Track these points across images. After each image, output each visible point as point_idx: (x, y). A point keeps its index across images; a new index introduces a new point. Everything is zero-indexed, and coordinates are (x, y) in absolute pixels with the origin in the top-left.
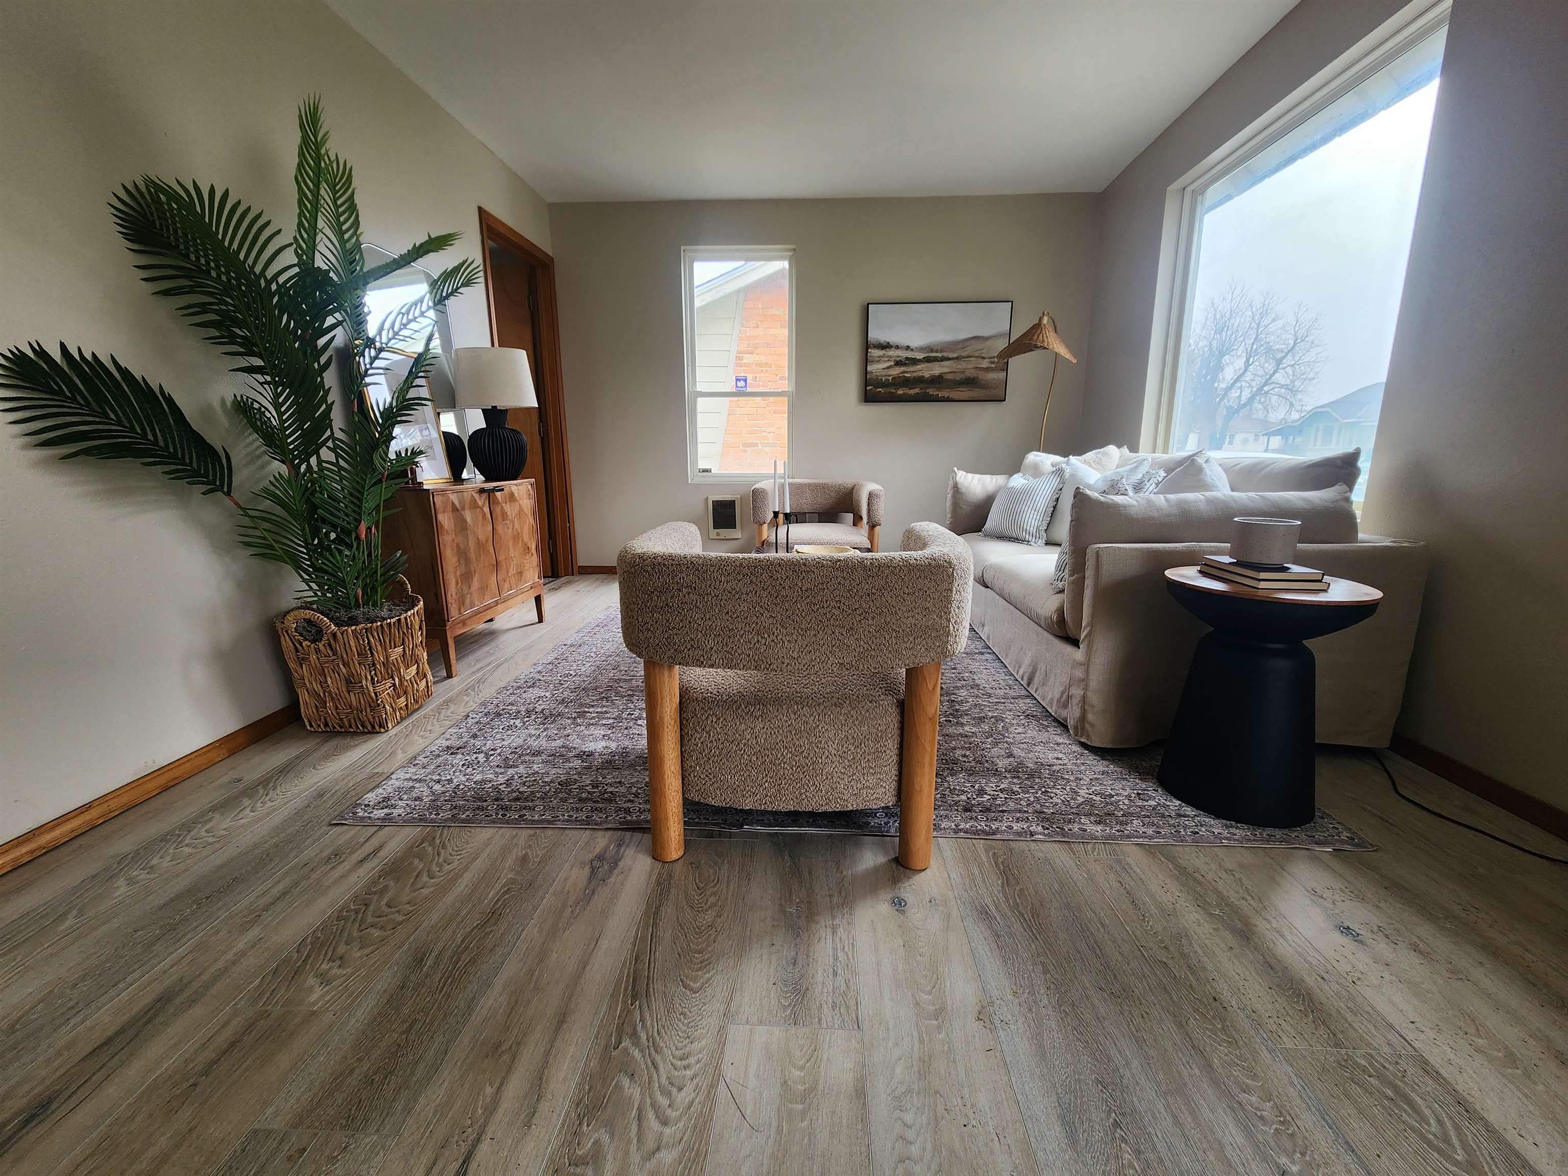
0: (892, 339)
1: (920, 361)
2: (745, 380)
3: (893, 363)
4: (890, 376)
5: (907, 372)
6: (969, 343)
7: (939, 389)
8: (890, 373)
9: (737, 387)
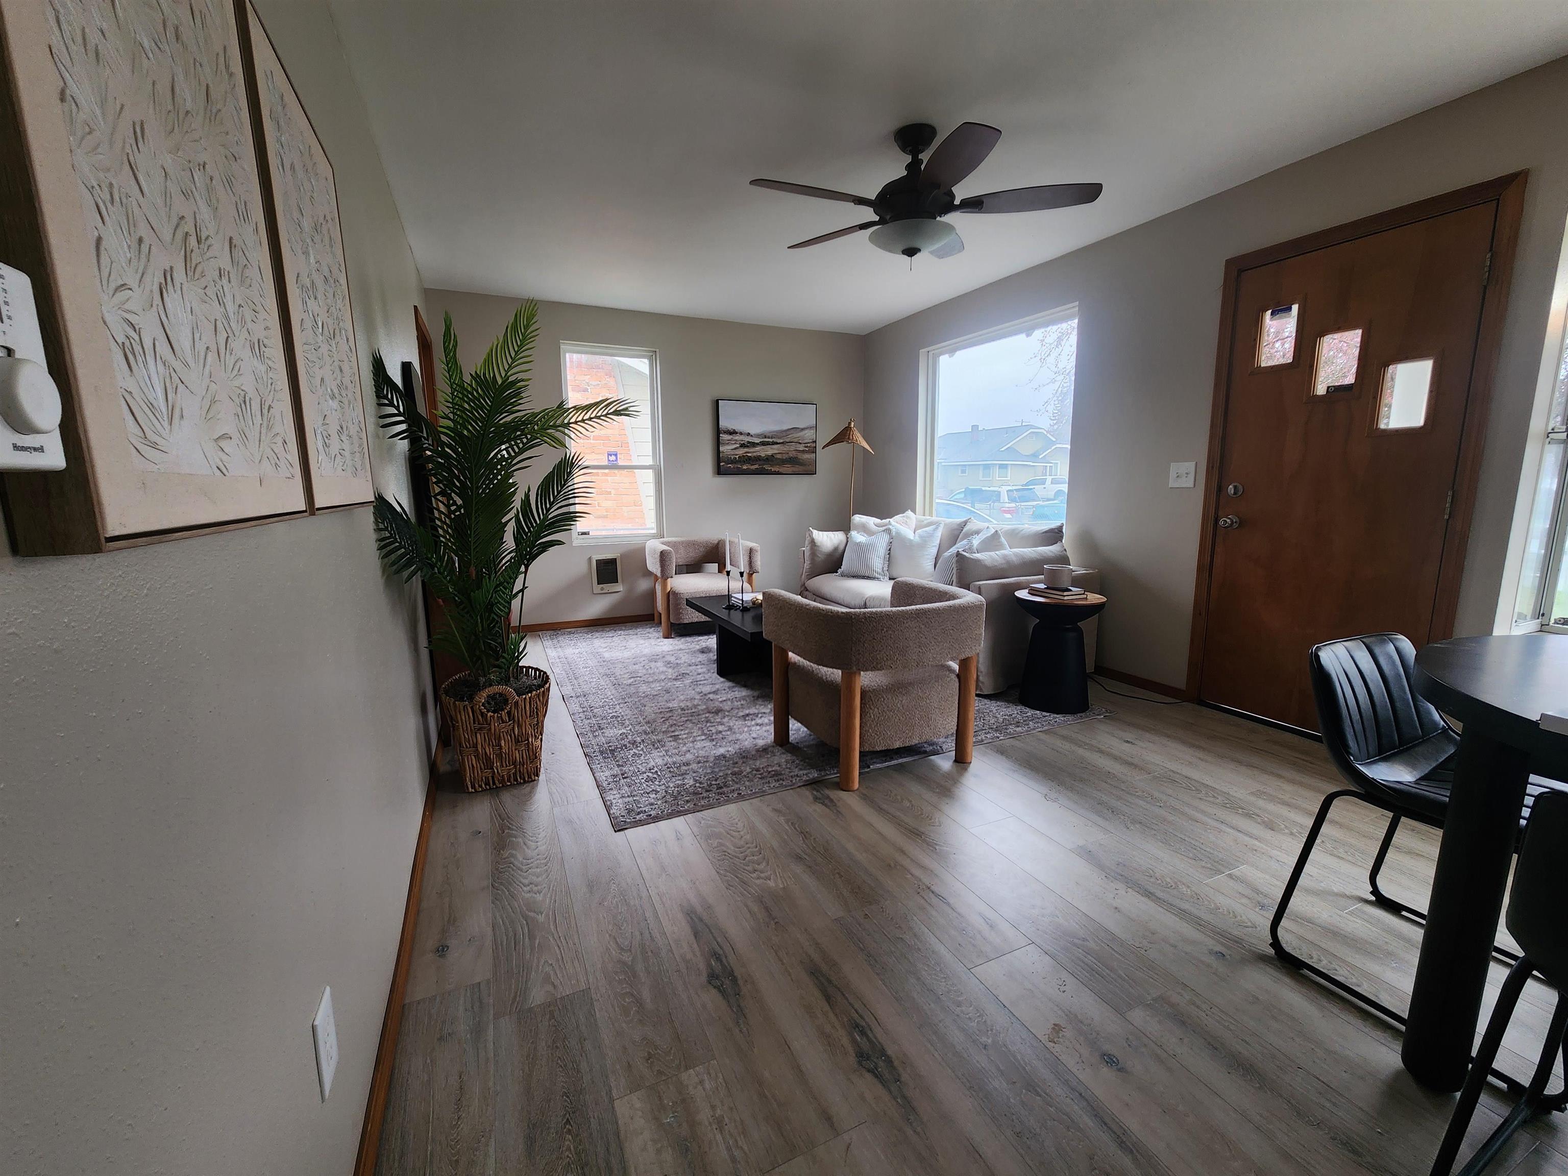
0: (737, 428)
1: (758, 444)
2: (616, 455)
3: (738, 446)
4: (736, 455)
5: (748, 452)
6: (788, 433)
7: (772, 466)
8: (737, 453)
9: (609, 461)
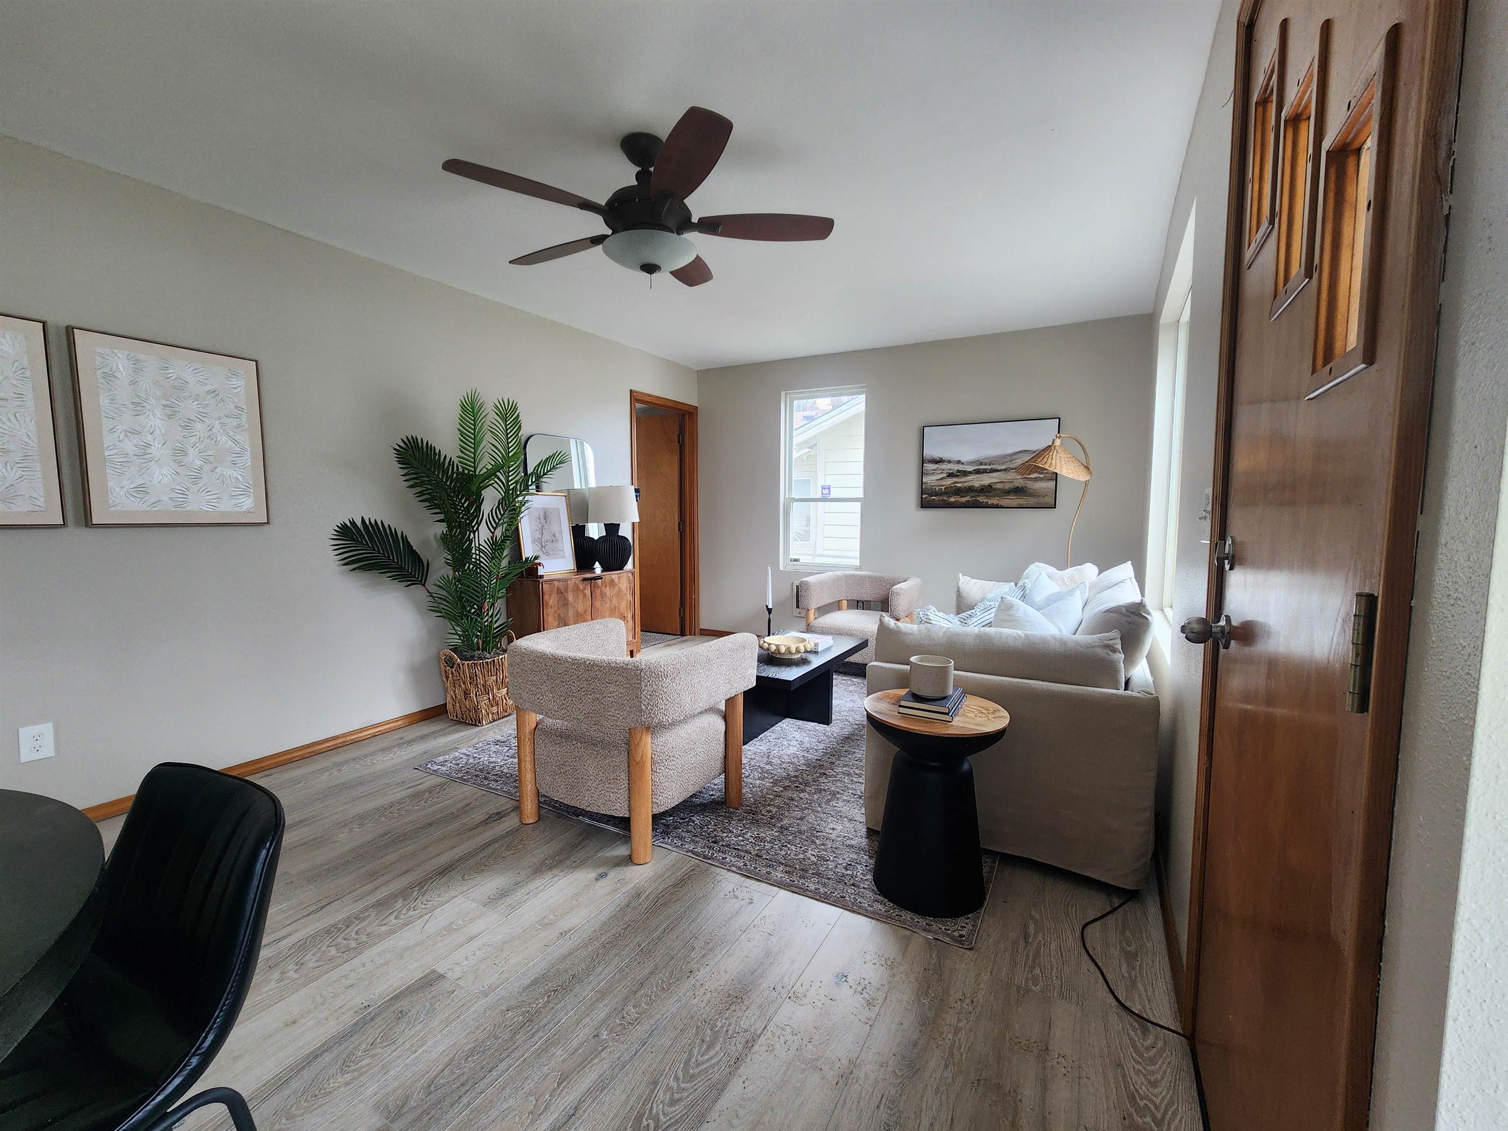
0: (945, 456)
1: (970, 472)
2: (829, 489)
3: (945, 475)
4: (943, 486)
5: (958, 483)
6: (1015, 457)
7: (988, 497)
8: (943, 483)
9: (822, 494)
